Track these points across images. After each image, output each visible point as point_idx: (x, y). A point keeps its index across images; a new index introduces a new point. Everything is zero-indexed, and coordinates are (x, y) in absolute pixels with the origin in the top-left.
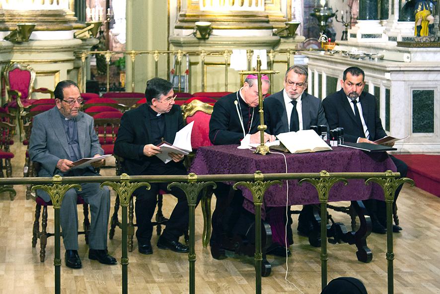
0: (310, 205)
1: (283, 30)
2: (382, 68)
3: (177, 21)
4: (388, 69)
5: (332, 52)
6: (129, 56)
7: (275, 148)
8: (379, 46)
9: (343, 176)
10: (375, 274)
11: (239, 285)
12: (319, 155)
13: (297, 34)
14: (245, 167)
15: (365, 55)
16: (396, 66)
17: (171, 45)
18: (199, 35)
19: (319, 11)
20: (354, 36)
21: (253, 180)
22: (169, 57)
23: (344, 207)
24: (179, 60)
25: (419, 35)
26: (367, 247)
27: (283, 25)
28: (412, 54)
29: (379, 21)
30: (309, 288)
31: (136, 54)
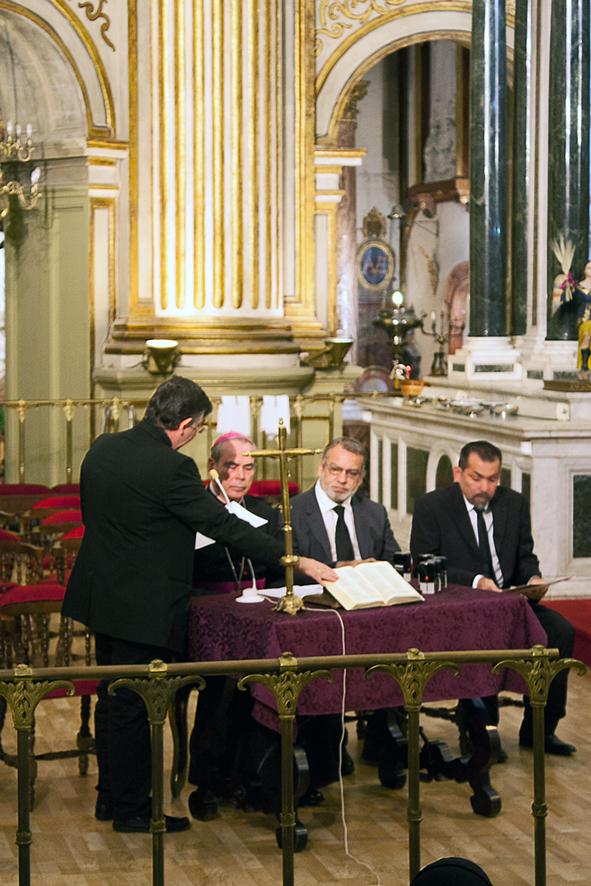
0: (381, 710)
1: (319, 355)
2: (516, 434)
3: (110, 337)
4: (527, 435)
5: (418, 401)
6: (12, 411)
7: (315, 601)
8: (509, 390)
9: (451, 659)
10: (506, 840)
11: (247, 870)
12: (399, 613)
13: (347, 363)
14: (256, 638)
15: (482, 408)
16: (541, 428)
17: (98, 388)
18: (153, 366)
19: (390, 316)
20: (460, 368)
21: (277, 671)
22: (93, 412)
23: (445, 710)
24: (115, 417)
25: (585, 368)
26: (490, 787)
27: (320, 345)
28: (573, 406)
29: (508, 339)
30: (381, 871)
31: (27, 407)
